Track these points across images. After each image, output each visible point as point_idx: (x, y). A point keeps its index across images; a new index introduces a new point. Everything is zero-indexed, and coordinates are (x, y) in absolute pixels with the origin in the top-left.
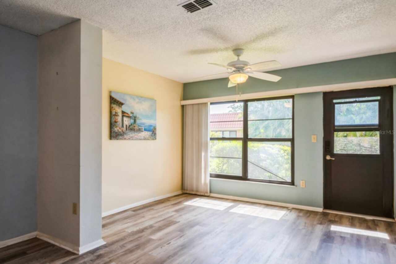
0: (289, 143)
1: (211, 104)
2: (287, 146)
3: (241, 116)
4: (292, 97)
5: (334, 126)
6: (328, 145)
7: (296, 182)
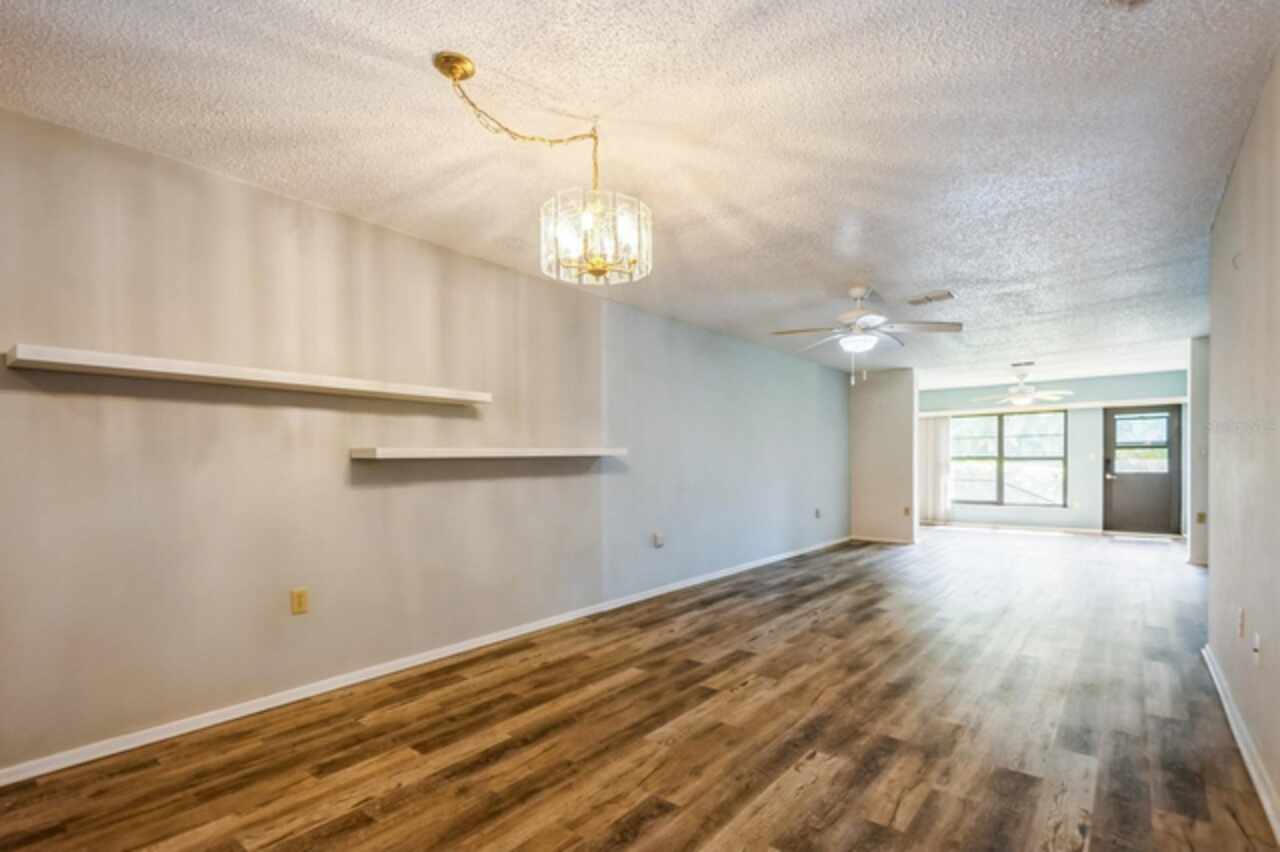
0: (1060, 463)
1: (954, 417)
2: (1058, 468)
3: (995, 433)
4: (1065, 411)
5: (1115, 443)
6: (1108, 463)
7: (1069, 503)
